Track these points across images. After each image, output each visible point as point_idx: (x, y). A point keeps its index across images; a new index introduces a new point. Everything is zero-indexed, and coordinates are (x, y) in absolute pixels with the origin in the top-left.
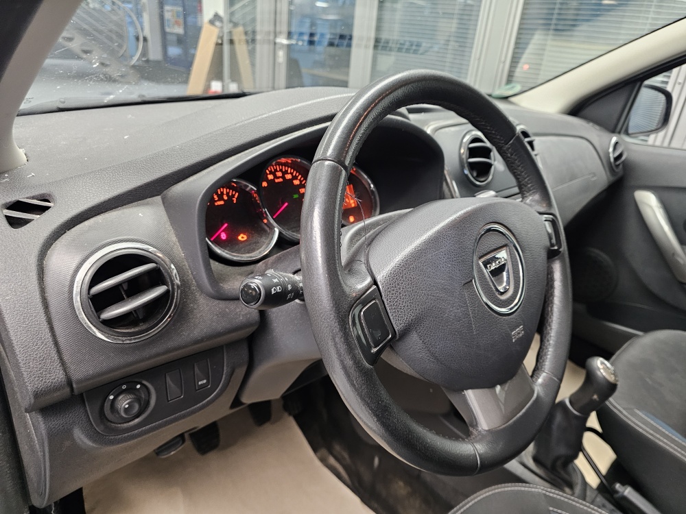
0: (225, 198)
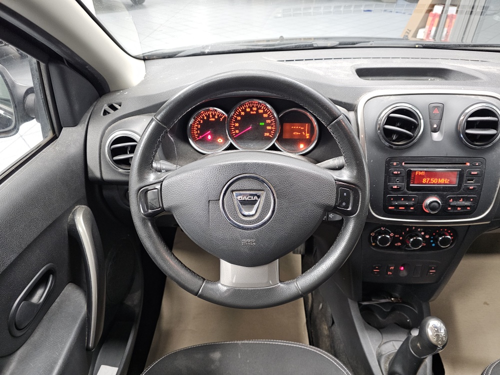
0: (216, 117)
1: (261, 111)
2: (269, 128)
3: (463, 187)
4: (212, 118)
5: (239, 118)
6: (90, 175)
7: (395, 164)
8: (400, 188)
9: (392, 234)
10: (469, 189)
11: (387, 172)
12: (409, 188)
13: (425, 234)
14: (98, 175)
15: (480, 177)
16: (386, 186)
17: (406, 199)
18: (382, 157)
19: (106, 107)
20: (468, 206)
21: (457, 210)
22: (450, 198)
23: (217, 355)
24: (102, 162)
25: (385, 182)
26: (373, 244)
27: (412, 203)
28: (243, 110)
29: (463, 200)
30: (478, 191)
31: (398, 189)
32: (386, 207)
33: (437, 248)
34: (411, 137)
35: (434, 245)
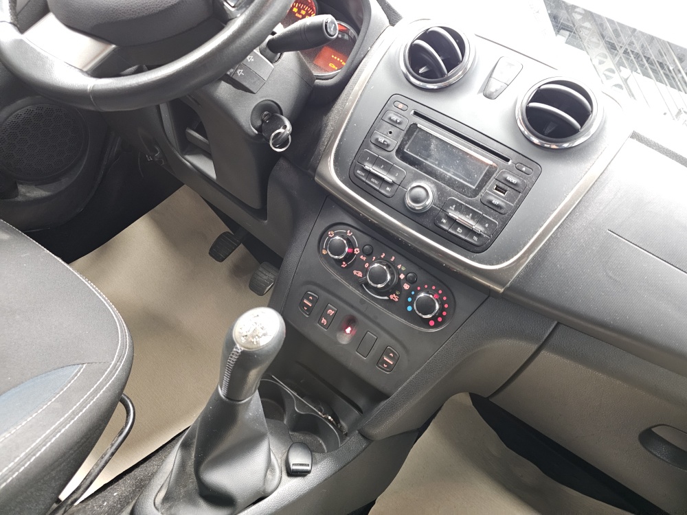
3: (482, 193)
7: (400, 106)
8: (388, 145)
9: (357, 251)
10: (490, 202)
11: (384, 110)
12: (400, 152)
13: (407, 280)
15: (519, 192)
16: (371, 132)
17: (389, 168)
18: (389, 88)
20: (479, 235)
21: (455, 229)
22: (453, 202)
25: (373, 127)
26: (324, 252)
27: (391, 179)
29: (473, 218)
30: (503, 215)
31: (382, 146)
32: (354, 167)
33: (412, 317)
34: (443, 74)
35: (409, 308)
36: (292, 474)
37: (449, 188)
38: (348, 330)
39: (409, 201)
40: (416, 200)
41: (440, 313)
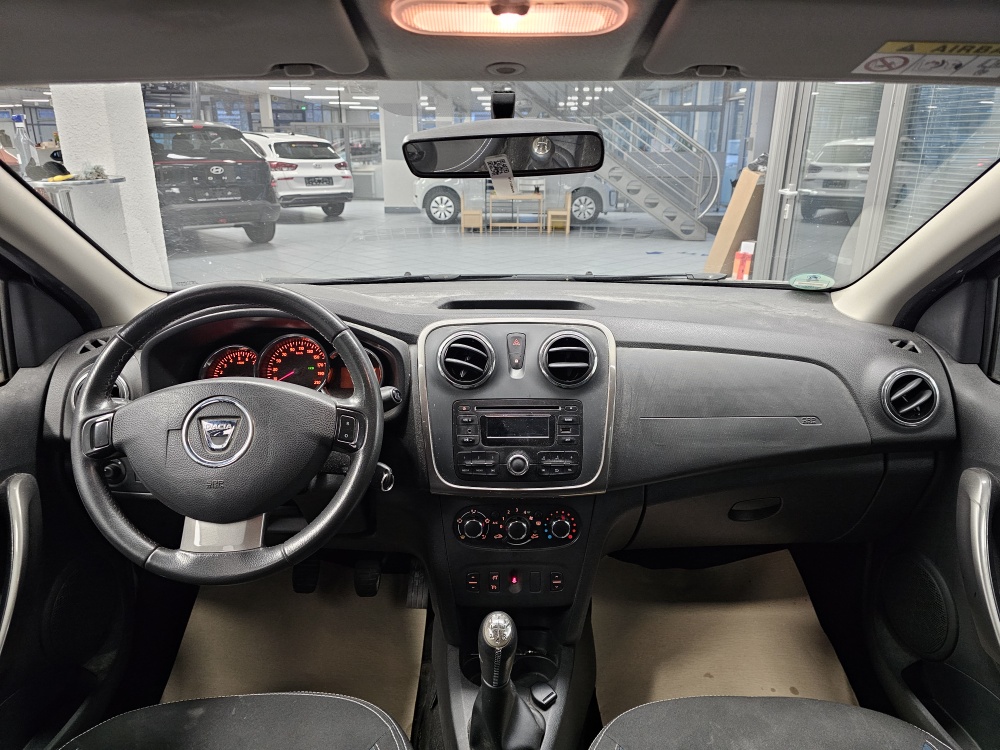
0: (247, 359)
1: (309, 351)
2: (320, 373)
3: (556, 439)
4: (241, 361)
5: (279, 361)
6: (45, 432)
7: (464, 408)
8: (474, 441)
9: (487, 521)
10: (564, 441)
11: (455, 418)
12: (486, 442)
13: (535, 519)
14: (57, 431)
15: (577, 425)
16: (455, 439)
17: (485, 456)
18: (446, 400)
19: (87, 344)
20: (570, 467)
21: (554, 472)
22: (542, 455)
23: (199, 712)
24: (66, 414)
25: (454, 434)
26: (463, 537)
27: (491, 462)
28: (284, 351)
29: (560, 458)
30: (577, 444)
31: (471, 443)
32: (458, 469)
33: (556, 542)
34: (481, 373)
35: (550, 537)
36: (545, 707)
37: (533, 448)
38: (514, 581)
39: (514, 473)
40: (519, 469)
41: (572, 527)
